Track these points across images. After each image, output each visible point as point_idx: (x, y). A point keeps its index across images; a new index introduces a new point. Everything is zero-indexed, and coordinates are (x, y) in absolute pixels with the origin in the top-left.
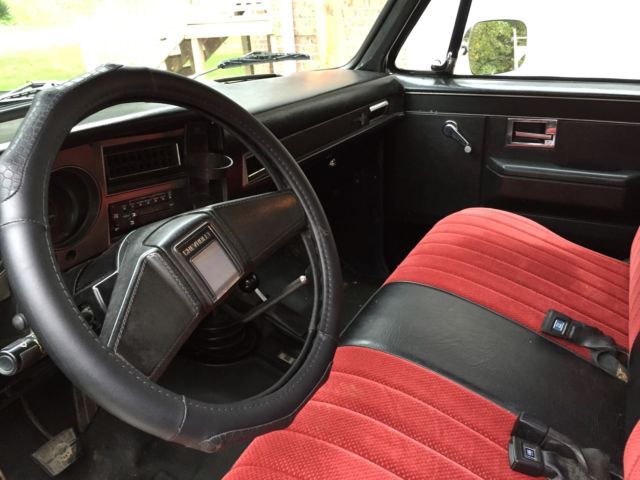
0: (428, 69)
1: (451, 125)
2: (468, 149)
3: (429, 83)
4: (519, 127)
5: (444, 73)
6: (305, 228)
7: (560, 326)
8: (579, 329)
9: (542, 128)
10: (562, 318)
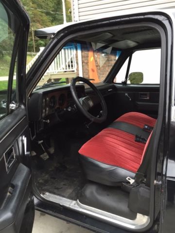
0: (121, 82)
1: (126, 94)
2: (130, 99)
3: (121, 85)
4: (141, 94)
5: (124, 83)
6: (101, 101)
7: (146, 127)
8: (150, 127)
9: (146, 95)
10: (147, 125)
